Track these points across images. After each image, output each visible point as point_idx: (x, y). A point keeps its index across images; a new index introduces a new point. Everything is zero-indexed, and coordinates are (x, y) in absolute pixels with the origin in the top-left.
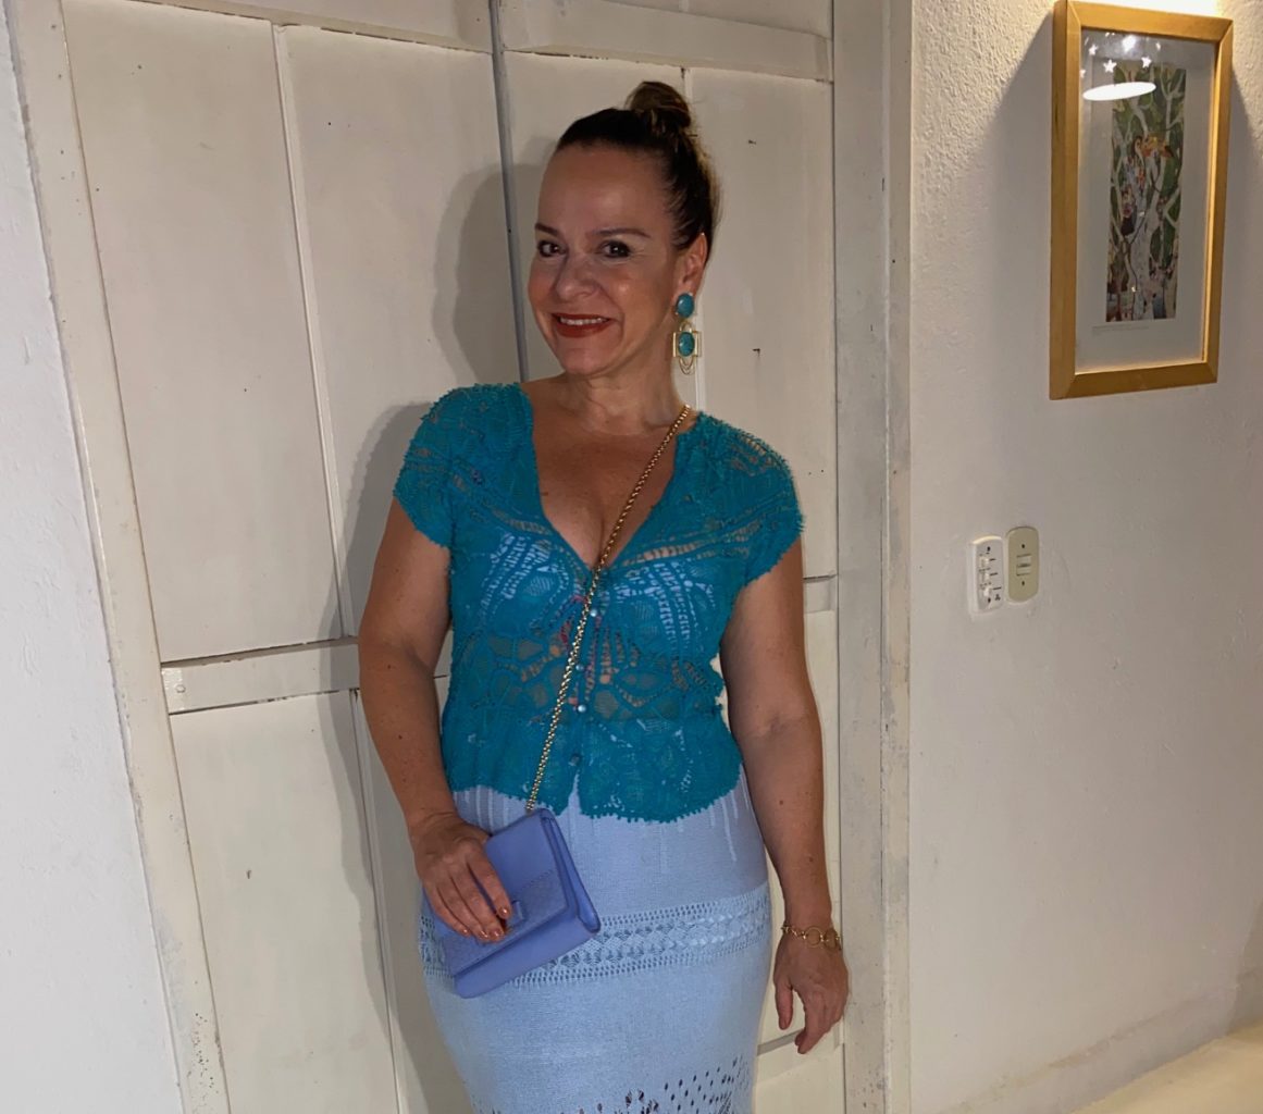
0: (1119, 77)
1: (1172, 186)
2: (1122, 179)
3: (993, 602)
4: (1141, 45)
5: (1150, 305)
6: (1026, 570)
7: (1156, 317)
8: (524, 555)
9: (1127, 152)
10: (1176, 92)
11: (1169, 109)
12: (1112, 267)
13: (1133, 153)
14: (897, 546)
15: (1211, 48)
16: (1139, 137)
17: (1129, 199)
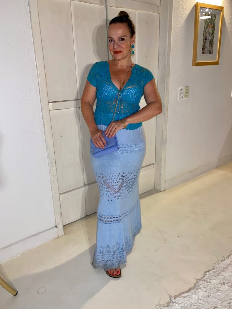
0: (206, 15)
1: (213, 33)
2: (205, 31)
3: (182, 98)
4: (209, 10)
5: (209, 52)
6: (187, 93)
7: (210, 54)
8: (109, 88)
9: (206, 27)
10: (214, 18)
11: (213, 21)
12: (203, 46)
13: (207, 27)
14: (167, 89)
15: (220, 11)
16: (208, 25)
17: (206, 35)
